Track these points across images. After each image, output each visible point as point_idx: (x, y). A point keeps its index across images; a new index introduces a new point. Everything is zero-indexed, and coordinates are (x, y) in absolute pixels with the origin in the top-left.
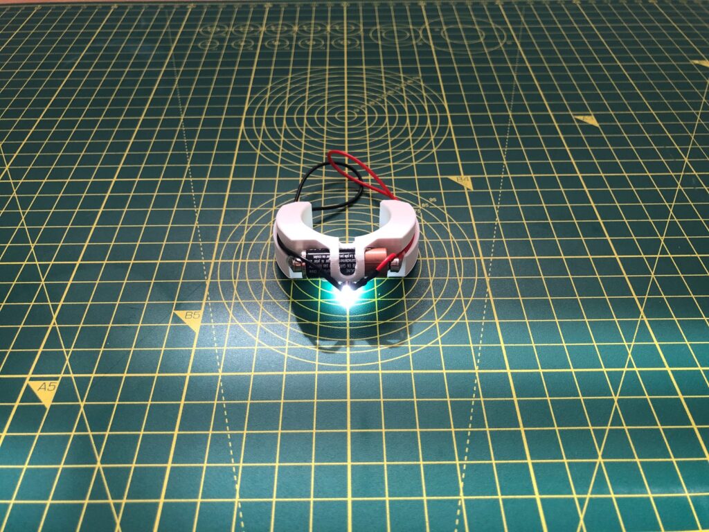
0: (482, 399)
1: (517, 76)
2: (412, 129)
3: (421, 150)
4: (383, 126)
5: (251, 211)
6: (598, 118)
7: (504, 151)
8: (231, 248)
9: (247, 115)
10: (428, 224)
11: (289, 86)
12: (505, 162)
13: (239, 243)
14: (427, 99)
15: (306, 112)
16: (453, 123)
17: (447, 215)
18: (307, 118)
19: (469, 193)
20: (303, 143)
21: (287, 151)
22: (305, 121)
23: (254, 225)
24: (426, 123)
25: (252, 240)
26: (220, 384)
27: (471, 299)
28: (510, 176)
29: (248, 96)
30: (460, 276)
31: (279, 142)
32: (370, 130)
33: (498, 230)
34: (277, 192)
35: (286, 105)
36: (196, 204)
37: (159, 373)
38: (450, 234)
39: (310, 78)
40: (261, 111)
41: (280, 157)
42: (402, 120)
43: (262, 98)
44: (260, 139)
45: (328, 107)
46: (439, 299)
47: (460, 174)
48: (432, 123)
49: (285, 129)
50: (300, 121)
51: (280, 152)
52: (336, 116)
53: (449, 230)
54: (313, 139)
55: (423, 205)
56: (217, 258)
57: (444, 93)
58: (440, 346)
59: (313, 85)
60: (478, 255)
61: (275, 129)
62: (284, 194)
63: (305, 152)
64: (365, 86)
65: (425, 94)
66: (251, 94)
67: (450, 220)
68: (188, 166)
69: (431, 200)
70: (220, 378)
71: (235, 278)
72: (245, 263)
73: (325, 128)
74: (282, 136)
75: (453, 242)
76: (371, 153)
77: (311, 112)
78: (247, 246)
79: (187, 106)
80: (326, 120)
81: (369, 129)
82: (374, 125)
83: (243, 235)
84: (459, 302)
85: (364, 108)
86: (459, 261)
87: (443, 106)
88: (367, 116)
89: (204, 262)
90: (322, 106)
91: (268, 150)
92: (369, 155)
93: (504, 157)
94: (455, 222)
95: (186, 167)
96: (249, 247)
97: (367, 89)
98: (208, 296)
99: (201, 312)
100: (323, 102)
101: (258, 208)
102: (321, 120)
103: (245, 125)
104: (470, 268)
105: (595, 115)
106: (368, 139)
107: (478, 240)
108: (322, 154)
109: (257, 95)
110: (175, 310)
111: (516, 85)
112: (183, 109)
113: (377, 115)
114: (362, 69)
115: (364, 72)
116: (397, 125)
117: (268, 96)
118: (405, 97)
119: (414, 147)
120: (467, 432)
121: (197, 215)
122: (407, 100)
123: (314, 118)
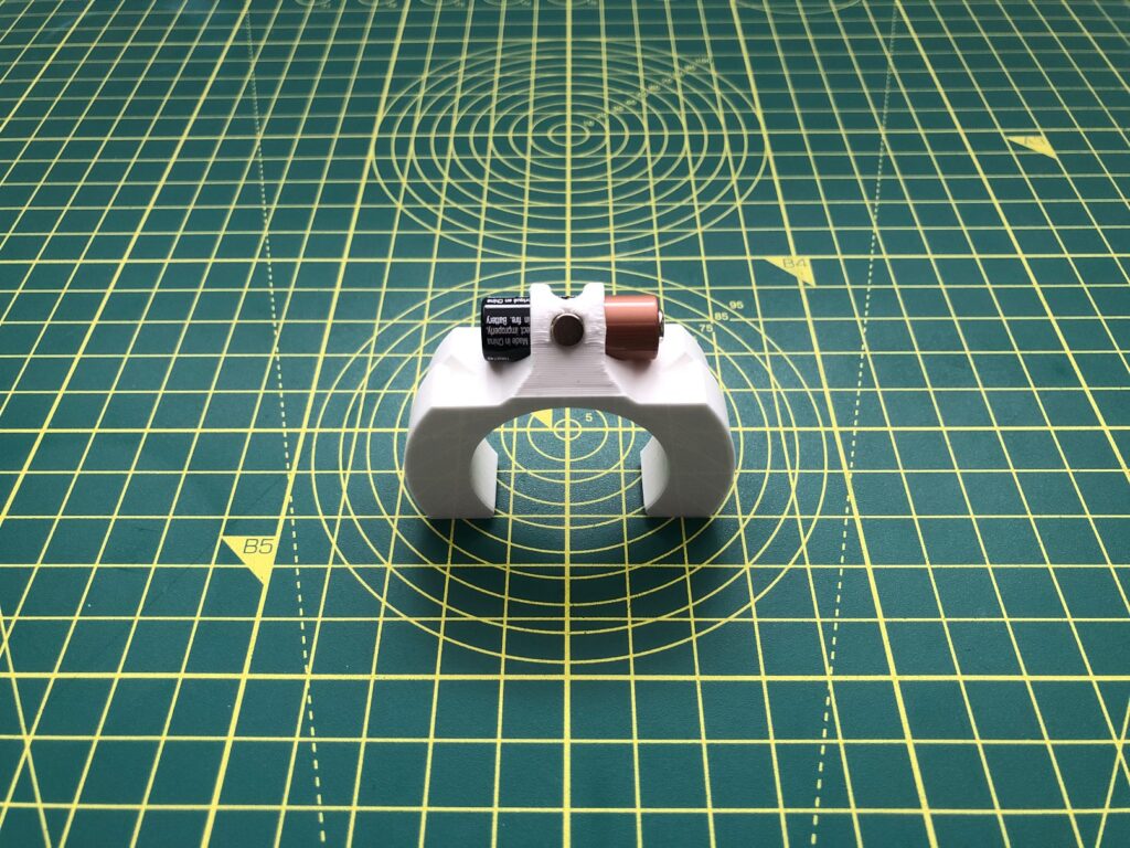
0: (841, 741)
1: (893, 57)
2: (695, 160)
3: (713, 202)
4: (639, 155)
5: (381, 326)
6: (1054, 140)
7: (873, 206)
8: (339, 403)
9: (380, 131)
10: (727, 355)
11: (461, 76)
12: (876, 229)
13: (357, 392)
14: (723, 101)
15: (493, 125)
16: (774, 149)
17: (764, 337)
18: (495, 139)
19: (807, 291)
20: (486, 187)
21: (454, 205)
22: (491, 145)
23: (385, 354)
24: (721, 149)
25: (381, 387)
26: (306, 698)
27: (817, 517)
28: (886, 257)
29: (385, 95)
30: (793, 467)
31: (439, 186)
32: (616, 163)
33: (867, 370)
34: (434, 286)
35: (455, 114)
36: (275, 312)
37: (186, 671)
38: (772, 378)
39: (503, 61)
40: (407, 125)
41: (441, 215)
42: (676, 143)
43: (409, 99)
44: (404, 181)
45: (535, 118)
46: (751, 516)
47: (789, 253)
48: (733, 149)
49: (453, 161)
50: (481, 145)
51: (442, 206)
52: (550, 134)
53: (769, 369)
54: (504, 180)
55: (718, 316)
56: (311, 424)
57: (754, 91)
58: (755, 620)
59: (508, 74)
60: (827, 423)
61: (432, 161)
62: (446, 291)
63: (490, 205)
64: (605, 76)
65: (718, 93)
66: (390, 91)
67: (771, 348)
68: (265, 233)
69: (735, 305)
70: (307, 686)
71: (345, 468)
72: (365, 434)
73: (528, 158)
74: (446, 174)
75: (778, 393)
76: (615, 208)
77: (503, 125)
78: (371, 399)
79: (268, 117)
80: (530, 142)
81: (613, 160)
82: (622, 153)
83: (363, 376)
84: (791, 523)
85: (603, 120)
86: (789, 435)
87: (754, 116)
88: (608, 134)
89: (285, 431)
90: (524, 114)
91: (419, 203)
92: (611, 214)
93: (873, 218)
94: (781, 353)
95: (260, 236)
96: (376, 401)
97: (610, 83)
98: (290, 505)
99: (275, 540)
100: (525, 107)
101: (396, 321)
102: (521, 143)
103: (377, 153)
104: (812, 451)
105: (1050, 136)
106: (610, 180)
107: (826, 390)
108: (522, 209)
109: (401, 94)
110: (225, 534)
111: (893, 75)
112: (261, 121)
113: (627, 133)
114: (599, 44)
115: (604, 49)
116: (667, 151)
117: (420, 96)
118: (682, 98)
119: (701, 197)
120: (811, 815)
121: (277, 334)
122: (685, 104)
123: (507, 138)
